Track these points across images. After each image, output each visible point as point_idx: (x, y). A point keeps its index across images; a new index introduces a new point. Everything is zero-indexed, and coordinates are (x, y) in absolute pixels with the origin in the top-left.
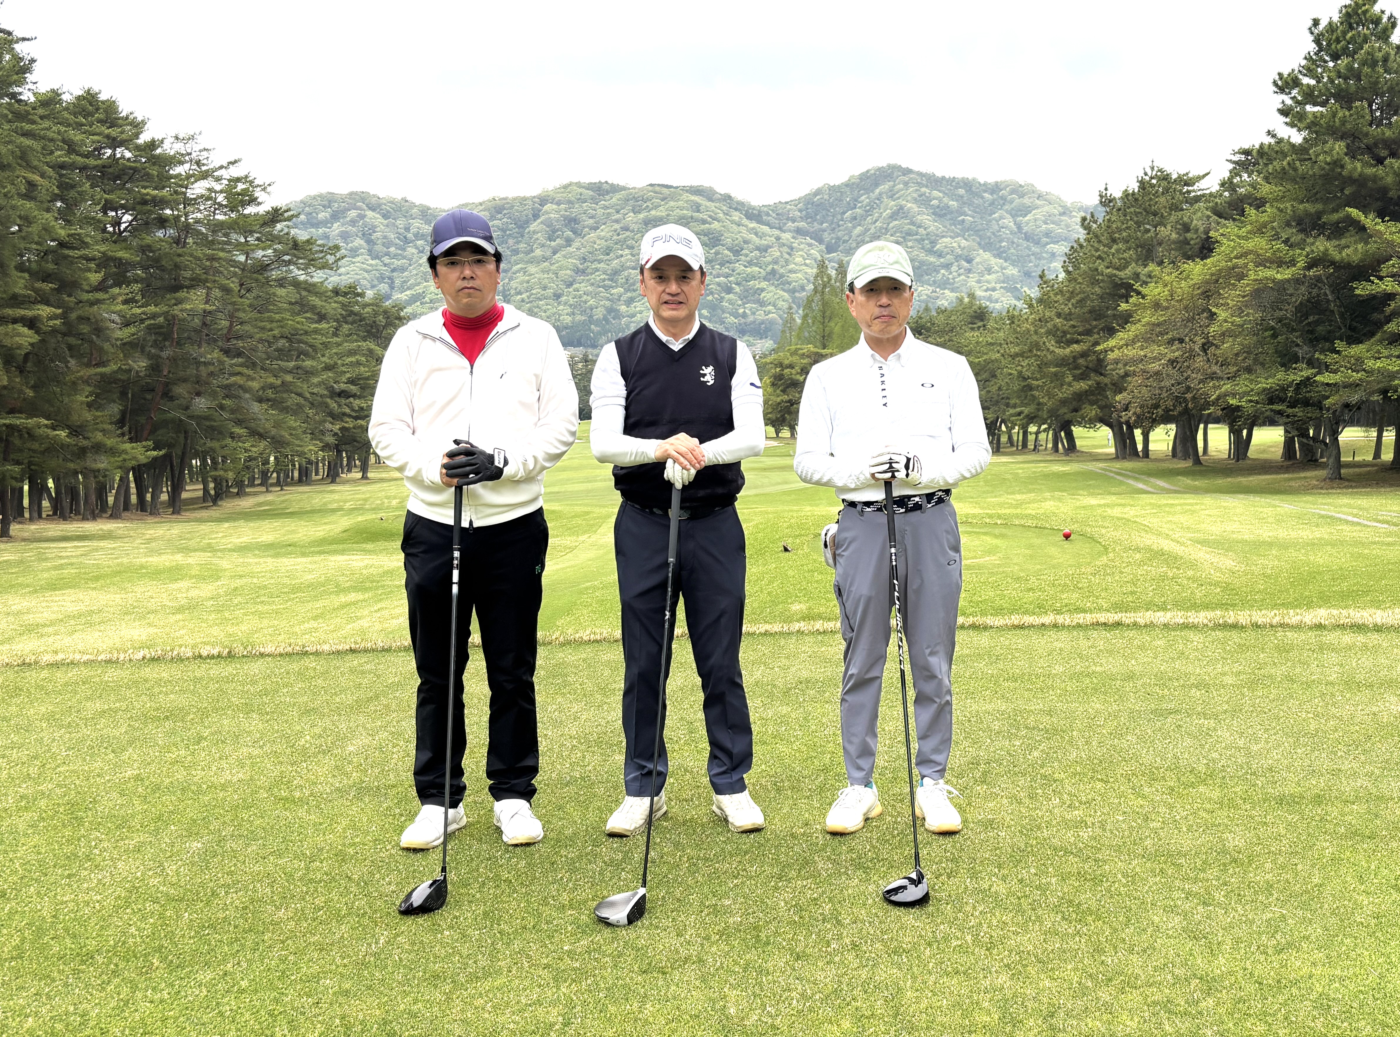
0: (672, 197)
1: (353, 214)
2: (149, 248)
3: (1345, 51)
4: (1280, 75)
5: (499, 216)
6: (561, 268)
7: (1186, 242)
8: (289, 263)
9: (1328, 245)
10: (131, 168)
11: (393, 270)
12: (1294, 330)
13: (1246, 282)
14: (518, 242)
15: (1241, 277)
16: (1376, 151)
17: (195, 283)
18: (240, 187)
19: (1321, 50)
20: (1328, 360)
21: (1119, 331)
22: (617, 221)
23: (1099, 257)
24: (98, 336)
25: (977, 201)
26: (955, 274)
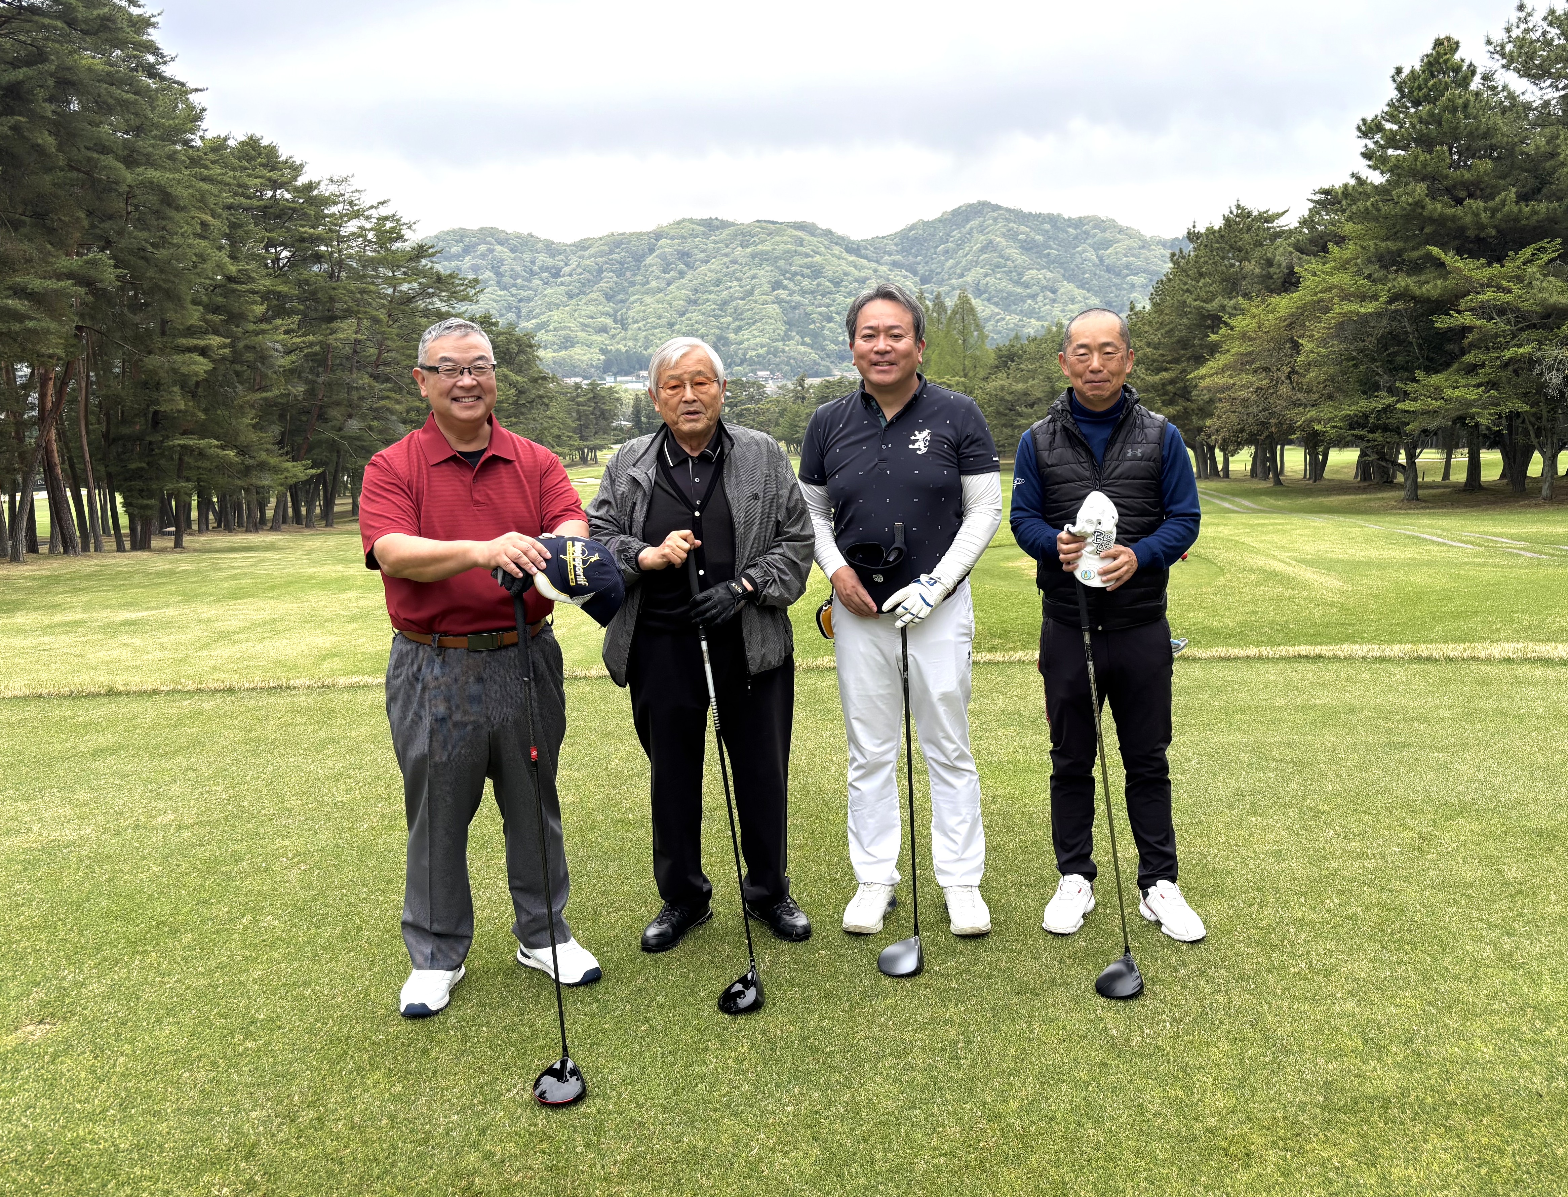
0: (778, 232)
1: (483, 248)
2: (307, 282)
3: (1427, 98)
4: (1364, 120)
5: (617, 250)
6: (674, 299)
7: (1270, 276)
8: (431, 295)
9: (1409, 281)
10: (290, 208)
11: (520, 301)
12: (1374, 360)
13: (1331, 315)
14: (635, 275)
15: (1327, 310)
16: (1455, 192)
17: (348, 313)
18: (389, 225)
19: (1403, 96)
20: (1409, 389)
21: (1208, 360)
22: (726, 255)
23: (1188, 291)
24: (263, 364)
25: (1062, 235)
26: (1041, 304)
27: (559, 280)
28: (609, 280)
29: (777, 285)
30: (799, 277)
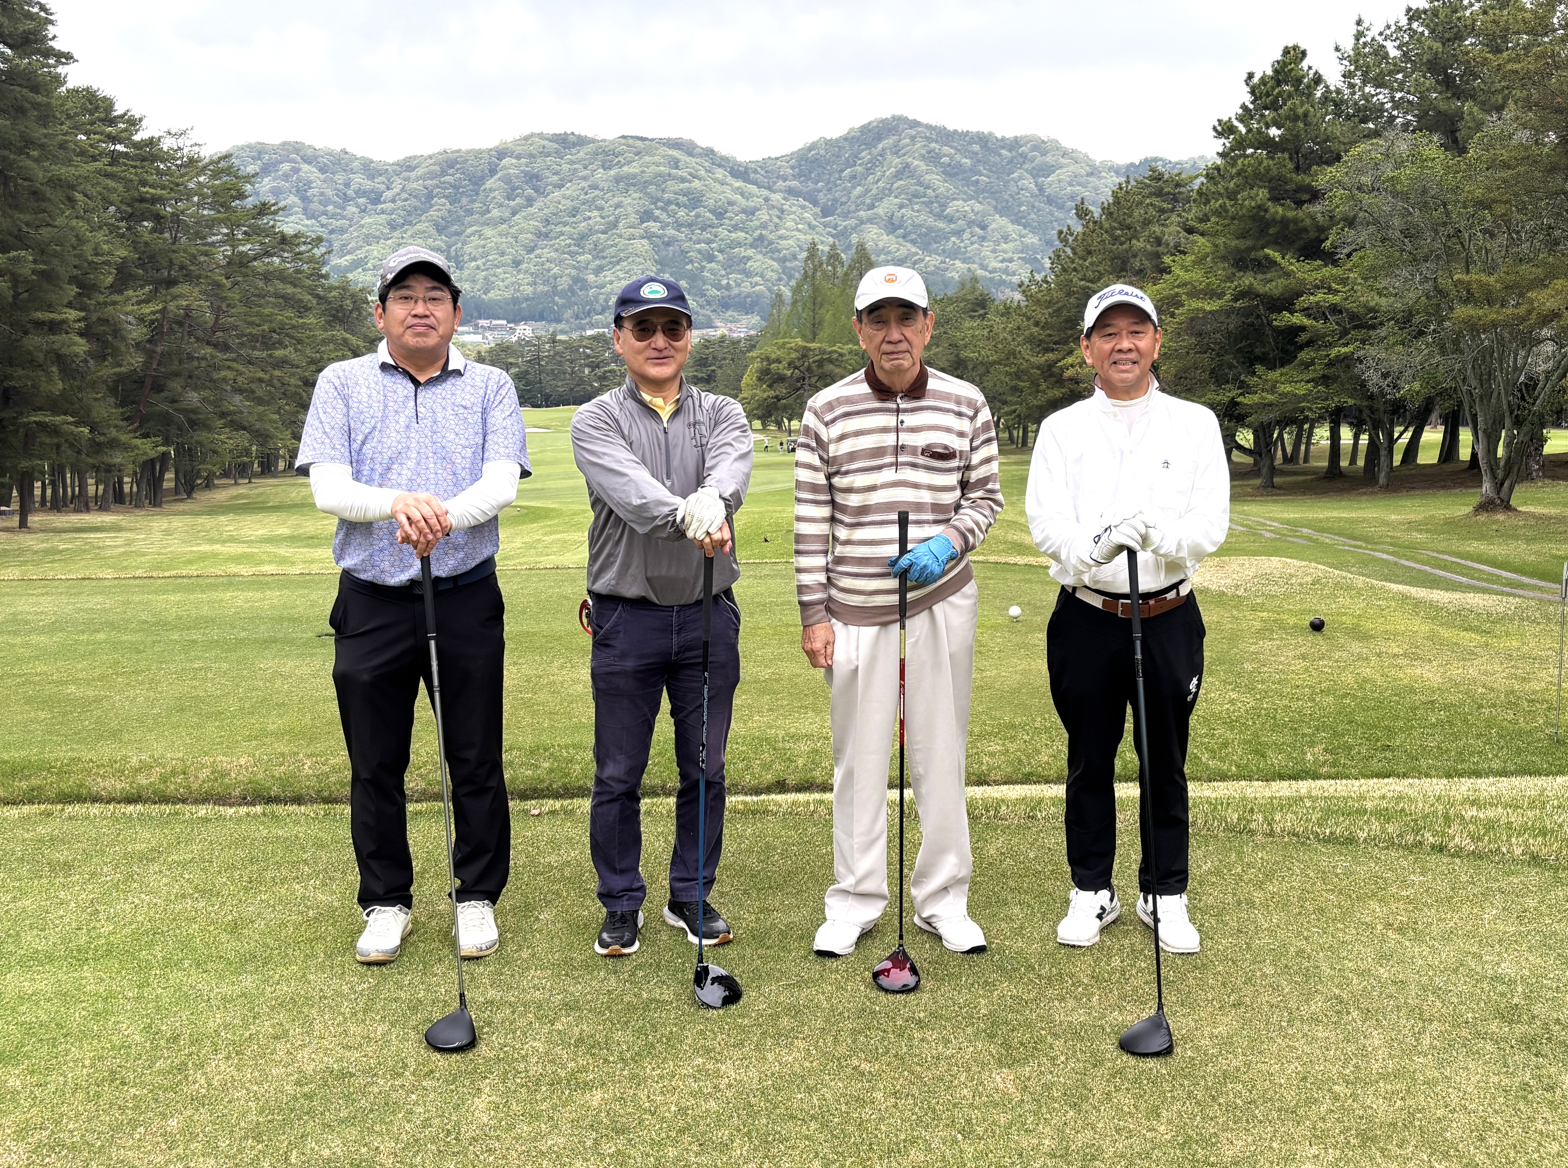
0: (648, 151)
1: (286, 167)
4: (1219, 121)
5: (451, 171)
6: (521, 231)
9: (1254, 279)
11: (332, 232)
12: (1227, 353)
13: (1182, 311)
14: (473, 201)
15: (1180, 306)
16: (1296, 196)
19: (1255, 100)
20: (1250, 382)
22: (584, 178)
24: (115, 337)
25: (994, 159)
26: (967, 242)
27: (380, 207)
28: (440, 208)
29: (646, 216)
30: (673, 207)
